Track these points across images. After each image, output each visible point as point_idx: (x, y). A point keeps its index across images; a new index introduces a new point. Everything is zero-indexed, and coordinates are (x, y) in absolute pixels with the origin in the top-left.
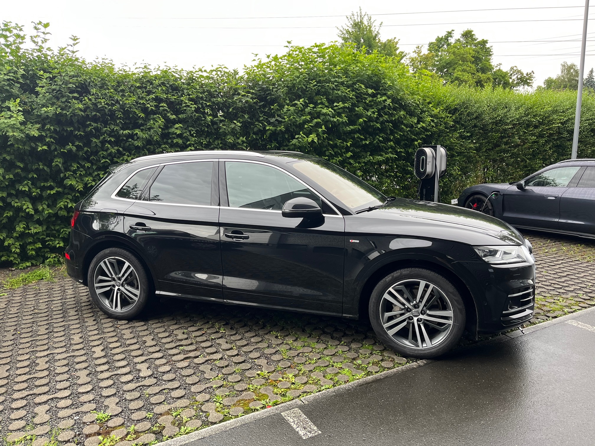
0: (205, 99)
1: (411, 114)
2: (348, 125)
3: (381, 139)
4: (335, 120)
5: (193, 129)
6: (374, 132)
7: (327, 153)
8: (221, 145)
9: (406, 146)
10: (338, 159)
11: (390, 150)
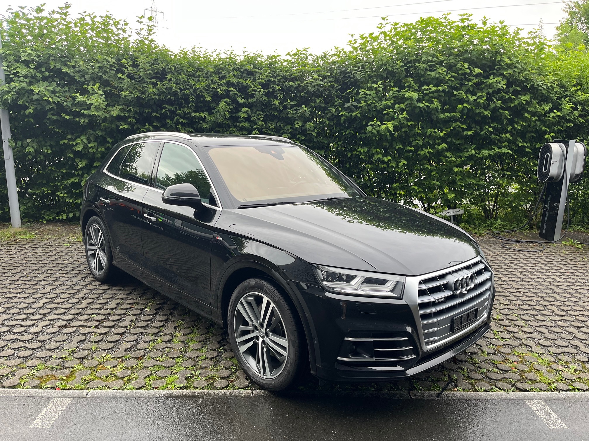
0: (277, 83)
1: (544, 99)
2: (443, 111)
3: (491, 129)
4: (421, 105)
5: (262, 113)
6: (483, 121)
7: (414, 144)
8: (290, 130)
9: (532, 140)
10: (427, 151)
11: (506, 144)
